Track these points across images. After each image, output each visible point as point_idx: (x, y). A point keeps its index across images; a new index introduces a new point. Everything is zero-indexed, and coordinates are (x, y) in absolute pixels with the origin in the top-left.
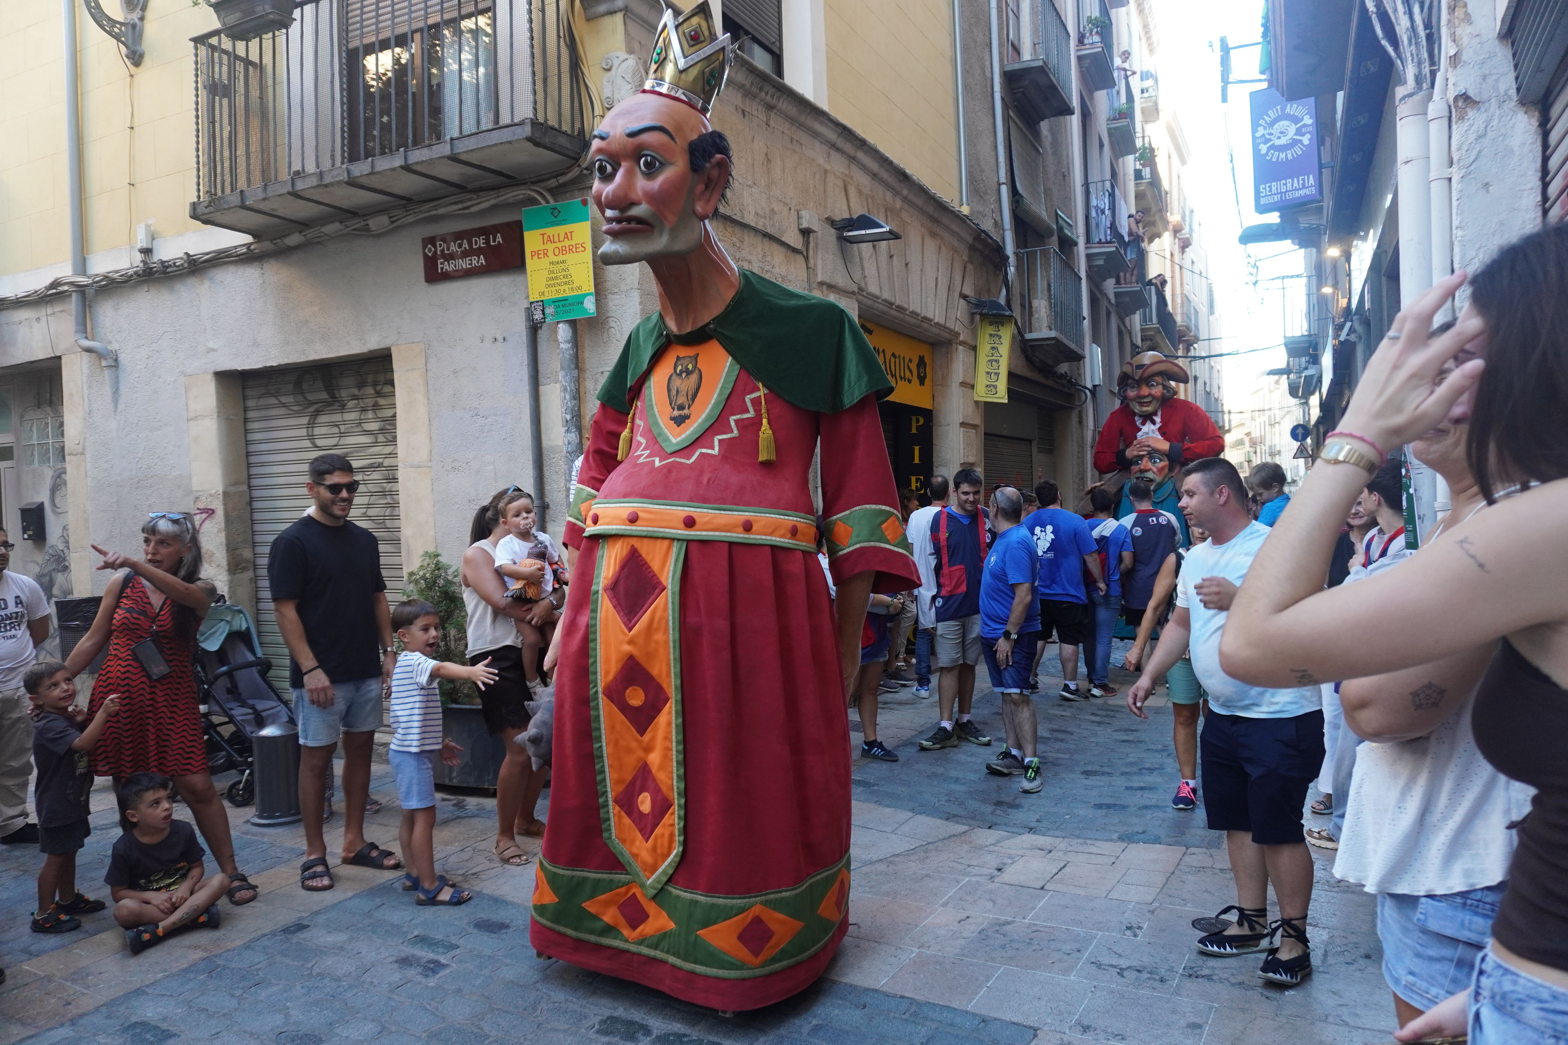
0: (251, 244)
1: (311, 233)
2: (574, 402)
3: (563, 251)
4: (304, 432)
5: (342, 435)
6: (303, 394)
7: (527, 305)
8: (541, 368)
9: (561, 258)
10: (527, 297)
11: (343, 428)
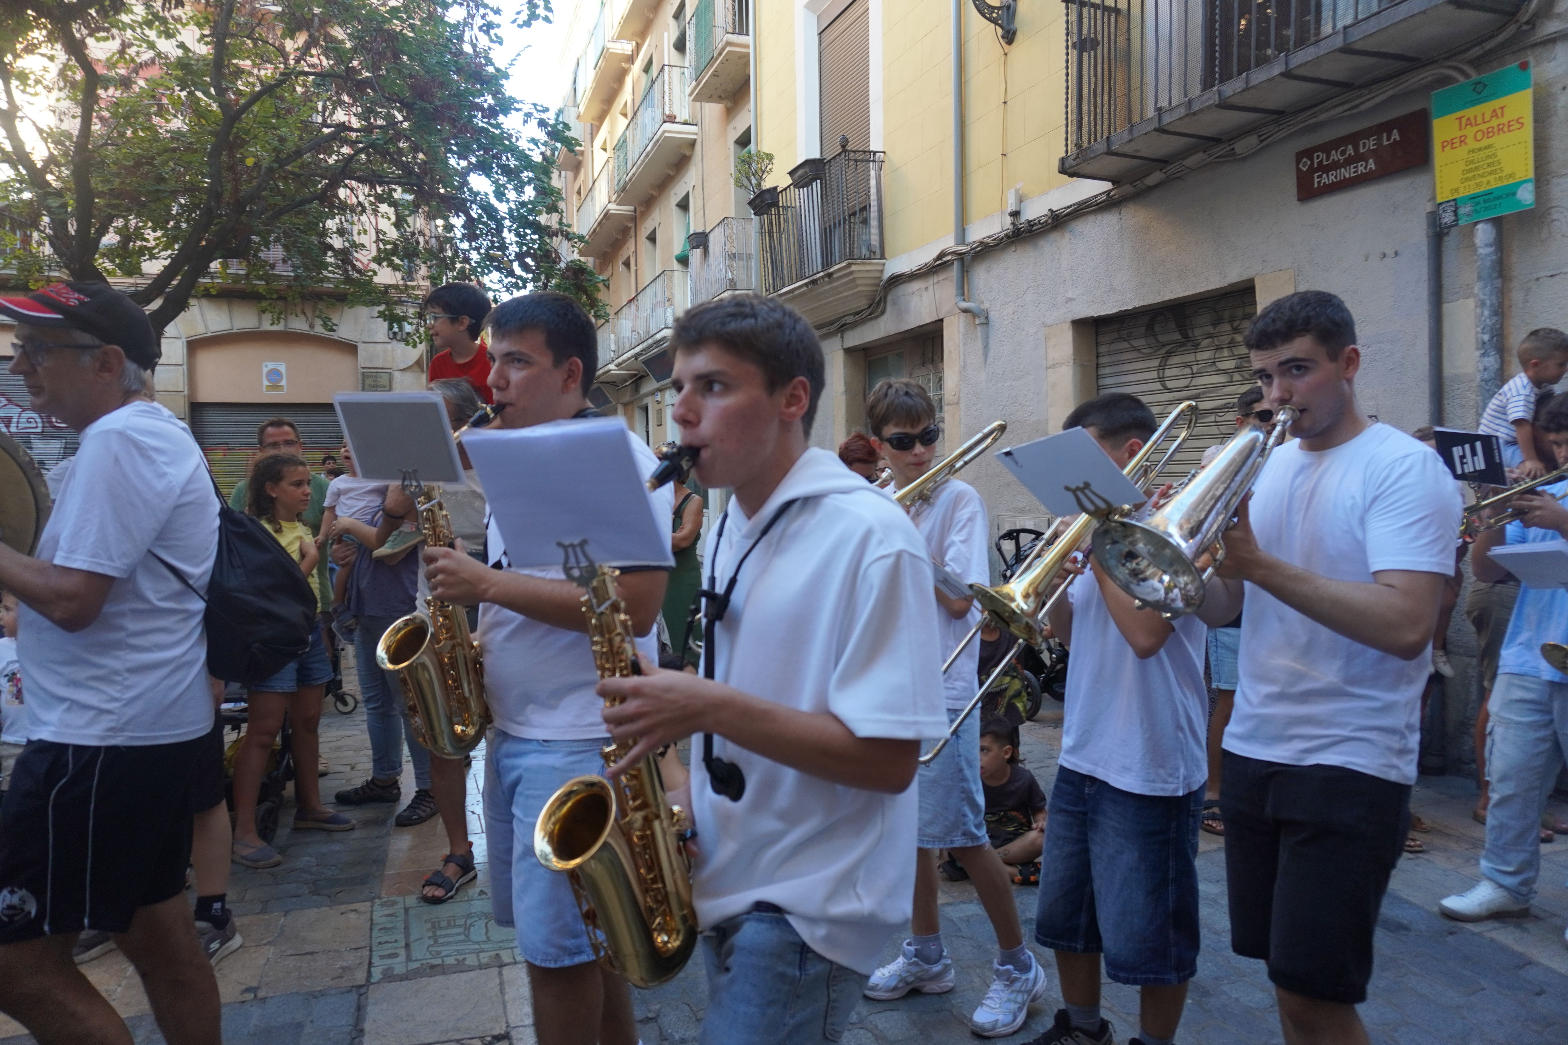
0: (1110, 191)
1: (1172, 169)
2: (1495, 319)
3: (1488, 133)
4: (1154, 374)
5: (1193, 376)
6: (1154, 336)
7: (1431, 208)
8: (1447, 282)
9: (1485, 143)
10: (1433, 198)
11: (1195, 368)
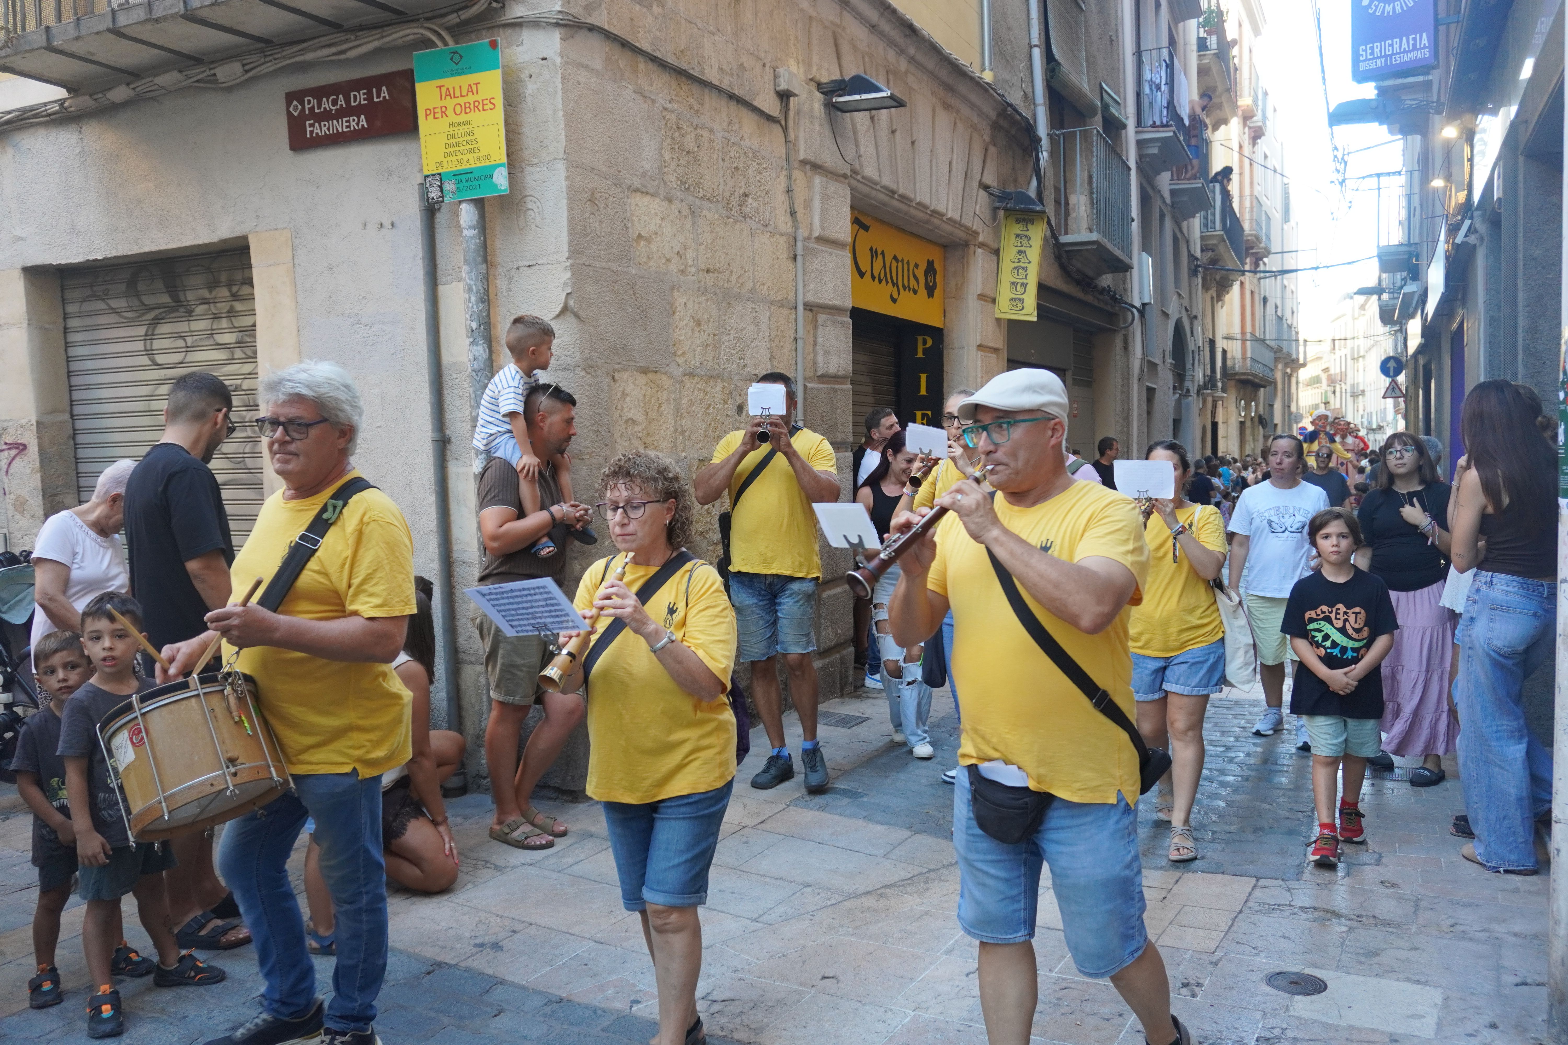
0: (65, 100)
1: (142, 85)
2: (481, 306)
3: (466, 108)
4: (140, 346)
5: (188, 349)
6: (138, 296)
7: (420, 180)
8: (441, 262)
9: (463, 118)
10: (421, 170)
11: (189, 340)
